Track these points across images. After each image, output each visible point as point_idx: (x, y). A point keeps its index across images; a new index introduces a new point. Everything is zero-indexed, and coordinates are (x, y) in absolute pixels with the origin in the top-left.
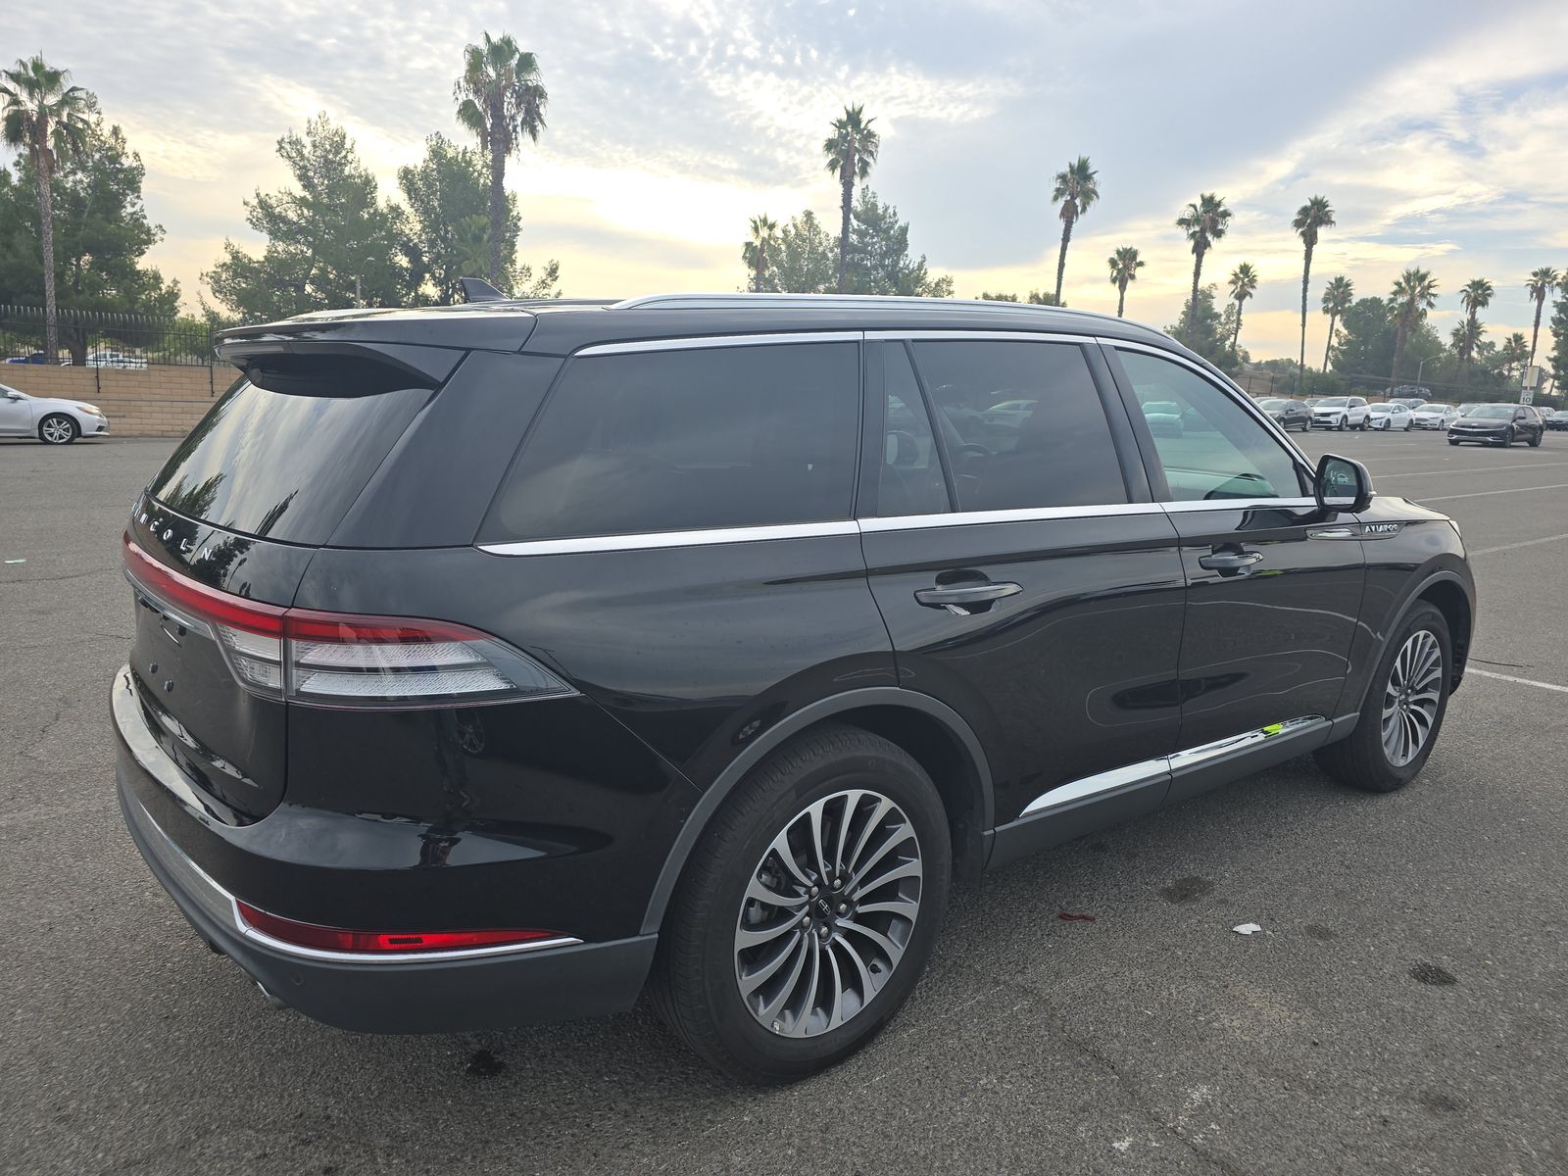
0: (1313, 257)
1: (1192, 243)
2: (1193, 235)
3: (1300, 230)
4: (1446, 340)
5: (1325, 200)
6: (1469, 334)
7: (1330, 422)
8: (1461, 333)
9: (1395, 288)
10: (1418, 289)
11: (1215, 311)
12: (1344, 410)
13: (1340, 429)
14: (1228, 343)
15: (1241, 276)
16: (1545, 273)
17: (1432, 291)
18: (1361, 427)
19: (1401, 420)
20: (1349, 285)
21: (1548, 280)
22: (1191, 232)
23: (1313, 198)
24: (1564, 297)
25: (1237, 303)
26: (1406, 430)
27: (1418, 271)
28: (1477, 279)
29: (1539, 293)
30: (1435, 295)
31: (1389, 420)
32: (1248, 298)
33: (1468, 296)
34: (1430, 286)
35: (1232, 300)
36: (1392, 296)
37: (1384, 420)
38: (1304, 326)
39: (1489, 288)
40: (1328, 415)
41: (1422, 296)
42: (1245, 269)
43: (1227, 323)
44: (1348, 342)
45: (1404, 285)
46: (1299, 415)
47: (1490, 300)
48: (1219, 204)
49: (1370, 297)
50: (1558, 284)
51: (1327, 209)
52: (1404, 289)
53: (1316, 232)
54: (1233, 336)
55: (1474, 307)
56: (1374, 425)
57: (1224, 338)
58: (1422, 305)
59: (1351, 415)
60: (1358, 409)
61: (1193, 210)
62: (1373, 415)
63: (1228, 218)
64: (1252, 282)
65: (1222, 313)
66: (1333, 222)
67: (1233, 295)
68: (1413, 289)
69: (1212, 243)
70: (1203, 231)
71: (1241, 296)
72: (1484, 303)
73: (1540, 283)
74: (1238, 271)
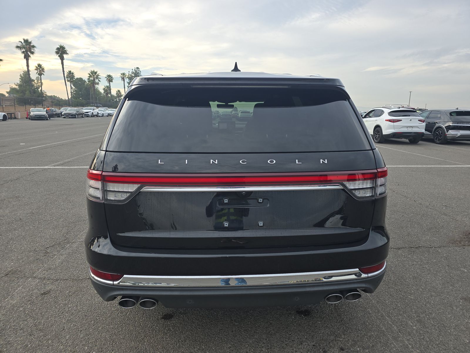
0: (64, 64)
1: (23, 55)
2: (23, 52)
3: (58, 55)
4: (102, 91)
5: (64, 46)
6: (108, 90)
7: (89, 115)
8: (105, 89)
9: (89, 75)
10: (95, 76)
11: (32, 79)
12: (92, 111)
13: (92, 116)
14: (39, 90)
15: (39, 68)
16: (124, 74)
17: (99, 77)
18: (97, 116)
19: (106, 113)
20: (73, 73)
21: (125, 76)
22: (22, 51)
23: (60, 45)
24: (129, 81)
25: (39, 76)
26: (107, 116)
27: (94, 71)
28: (109, 74)
29: (123, 79)
30: (100, 78)
31: (103, 113)
32: (43, 75)
33: (107, 79)
34: (98, 76)
35: (37, 76)
36: (89, 78)
37: (102, 114)
38: (66, 85)
39: (112, 77)
40: (88, 112)
41: (97, 78)
42: (39, 65)
43: (38, 83)
44: (75, 91)
45: (91, 74)
46: (81, 113)
47: (113, 80)
48: (30, 43)
49: (79, 77)
50: (127, 77)
51: (65, 49)
52: (91, 76)
53: (63, 56)
54: (41, 87)
55: (110, 82)
56: (100, 115)
57: (38, 88)
58: (97, 81)
59: (94, 112)
60: (95, 111)
61: (21, 44)
62: (99, 112)
63: (34, 48)
64: (43, 70)
65: (35, 79)
66: (68, 54)
67: (37, 74)
68: (94, 76)
69: (31, 56)
70: (26, 51)
71: (40, 74)
72: (112, 81)
73: (123, 76)
74: (37, 66)
